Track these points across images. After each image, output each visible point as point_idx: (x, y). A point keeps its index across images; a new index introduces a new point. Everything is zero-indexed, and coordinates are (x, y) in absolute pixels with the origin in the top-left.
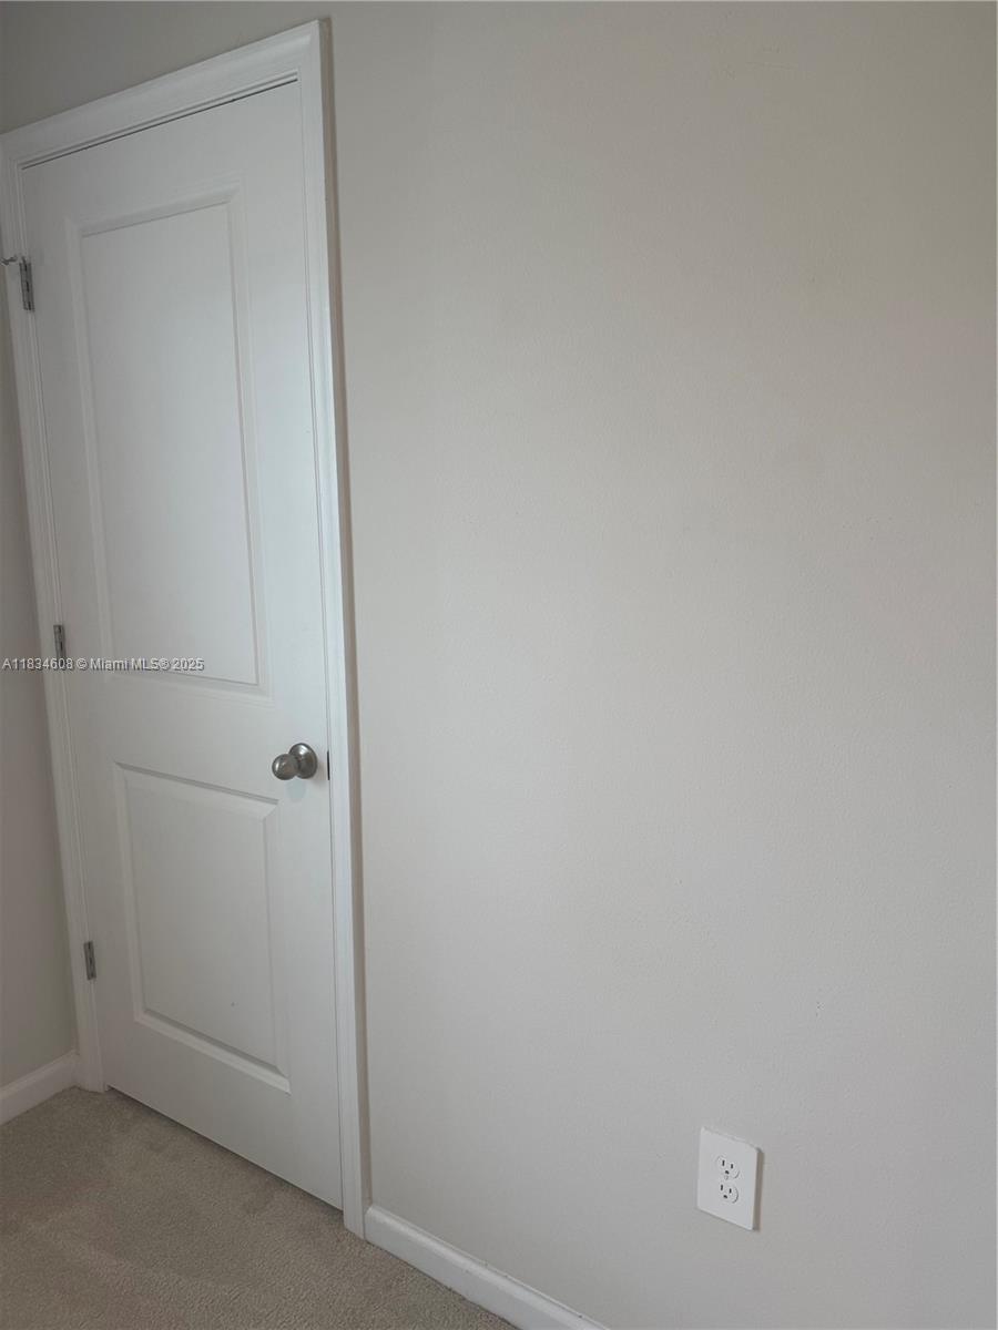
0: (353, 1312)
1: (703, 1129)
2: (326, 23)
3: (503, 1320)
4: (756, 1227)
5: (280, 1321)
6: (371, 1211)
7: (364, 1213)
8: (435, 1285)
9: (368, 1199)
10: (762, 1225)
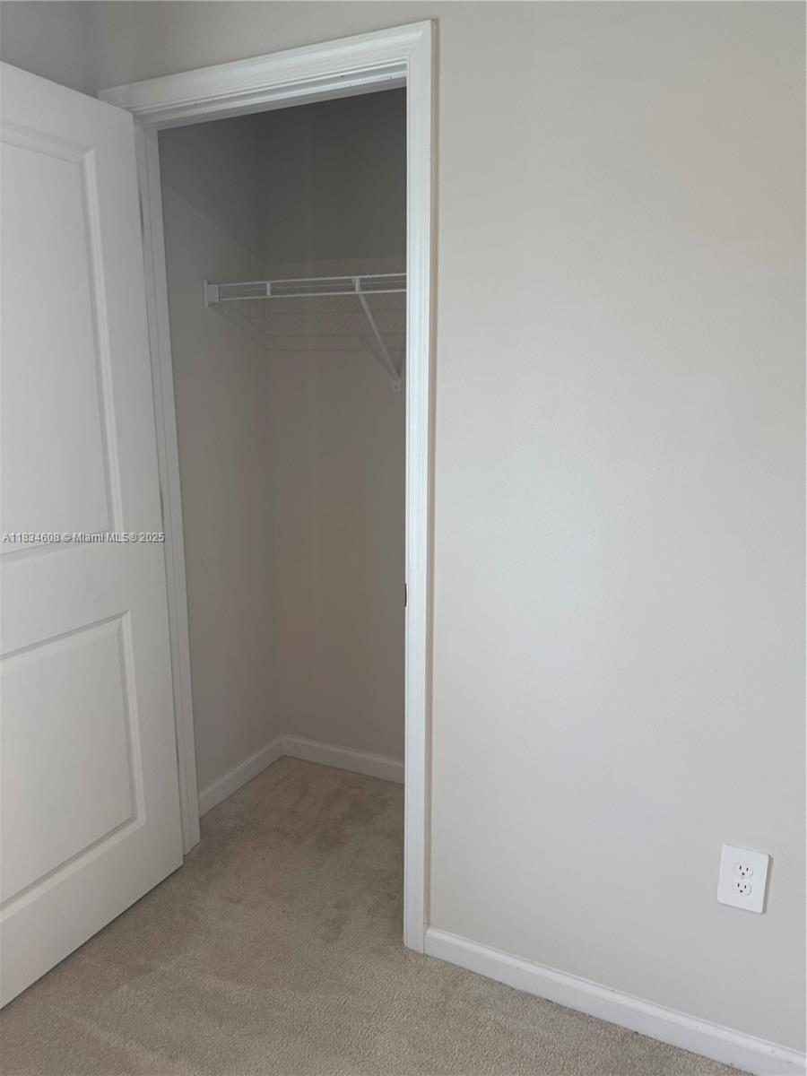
0: (437, 1005)
1: (725, 845)
2: (435, 21)
3: (548, 1000)
4: (764, 911)
5: (385, 1017)
6: (431, 932)
7: (425, 934)
8: (489, 982)
9: (428, 924)
10: (768, 910)
